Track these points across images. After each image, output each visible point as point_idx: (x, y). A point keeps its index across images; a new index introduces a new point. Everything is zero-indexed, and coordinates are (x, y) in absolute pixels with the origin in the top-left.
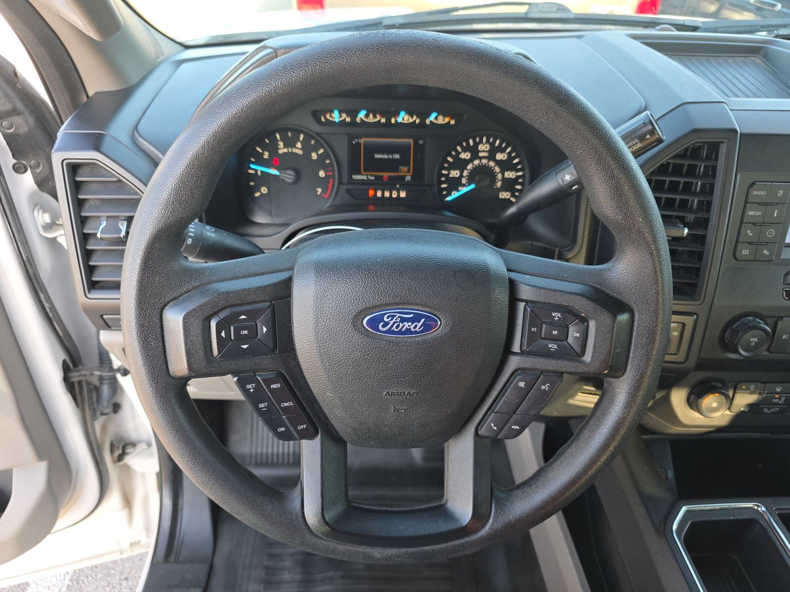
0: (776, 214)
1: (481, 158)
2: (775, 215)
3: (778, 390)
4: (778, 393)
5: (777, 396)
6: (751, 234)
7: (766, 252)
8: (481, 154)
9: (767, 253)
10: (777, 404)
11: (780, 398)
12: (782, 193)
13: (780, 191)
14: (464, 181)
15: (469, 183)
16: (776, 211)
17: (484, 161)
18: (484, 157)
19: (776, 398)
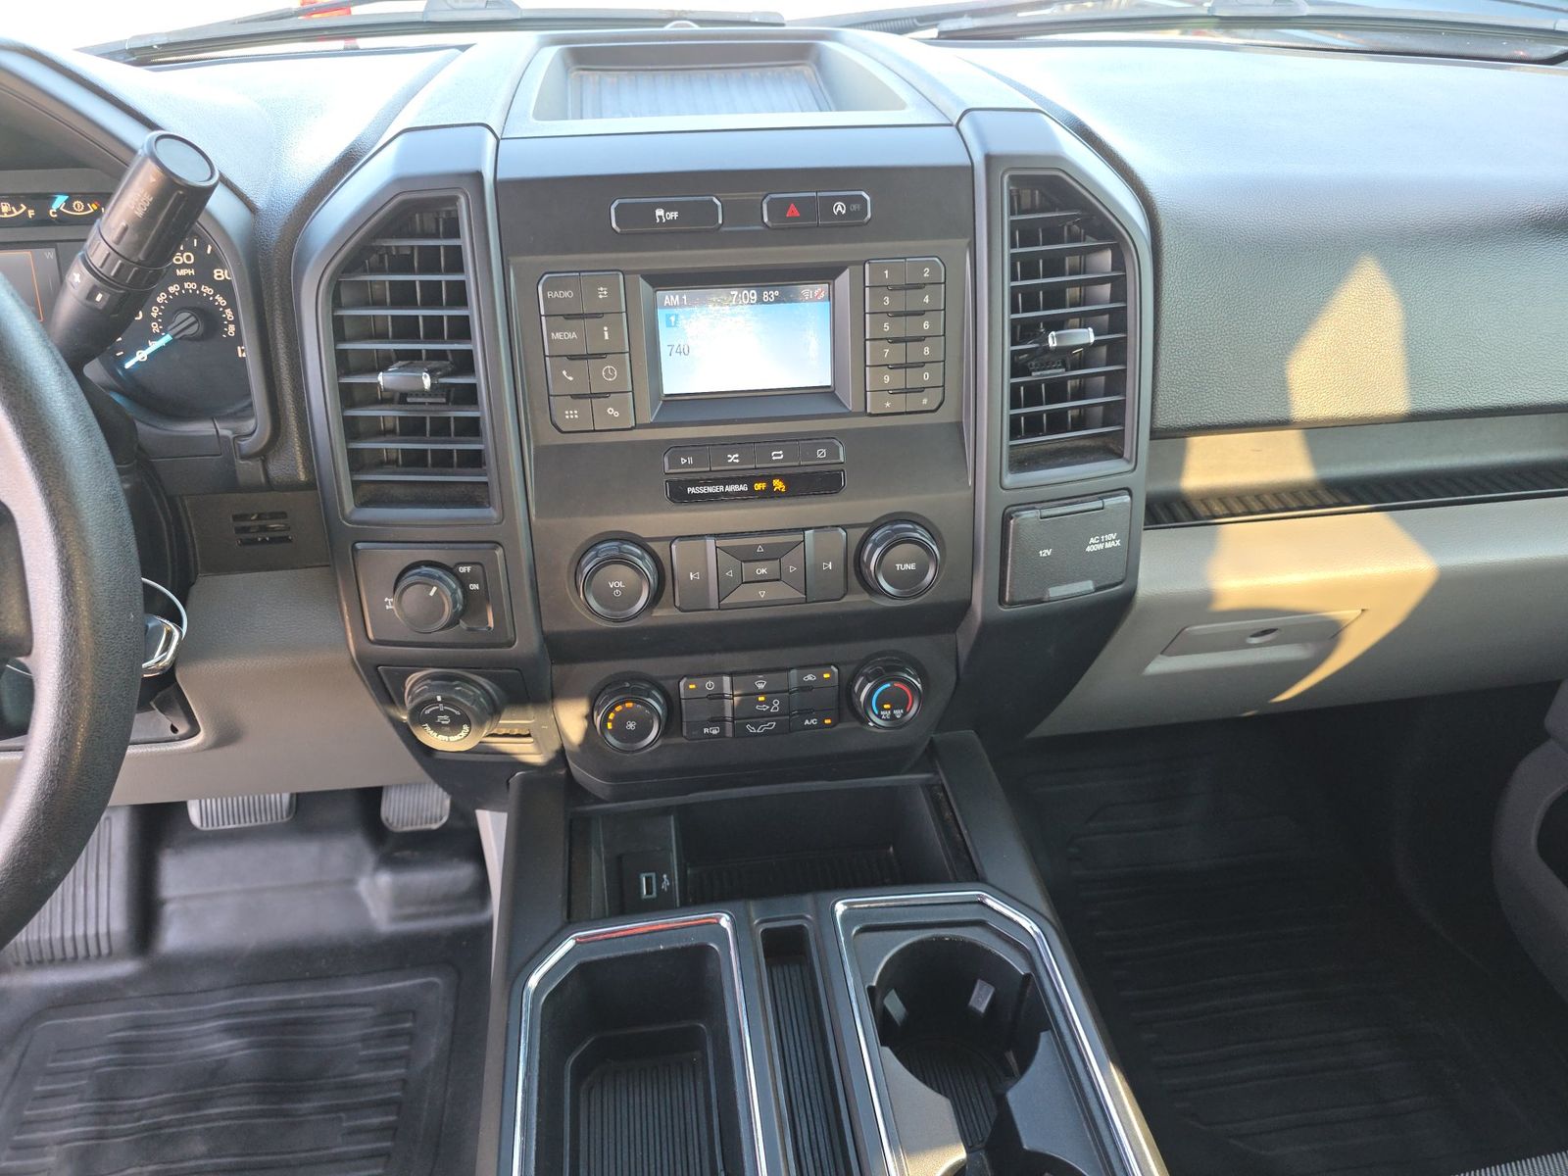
0: (606, 334)
1: (182, 280)
2: (607, 337)
3: (761, 686)
4: (761, 693)
5: (761, 699)
6: (571, 378)
7: (611, 411)
8: (181, 272)
9: (617, 414)
10: (768, 715)
11: (768, 702)
12: (605, 293)
13: (602, 289)
14: (155, 328)
15: (165, 330)
16: (606, 329)
17: (190, 286)
18: (187, 278)
19: (761, 703)
